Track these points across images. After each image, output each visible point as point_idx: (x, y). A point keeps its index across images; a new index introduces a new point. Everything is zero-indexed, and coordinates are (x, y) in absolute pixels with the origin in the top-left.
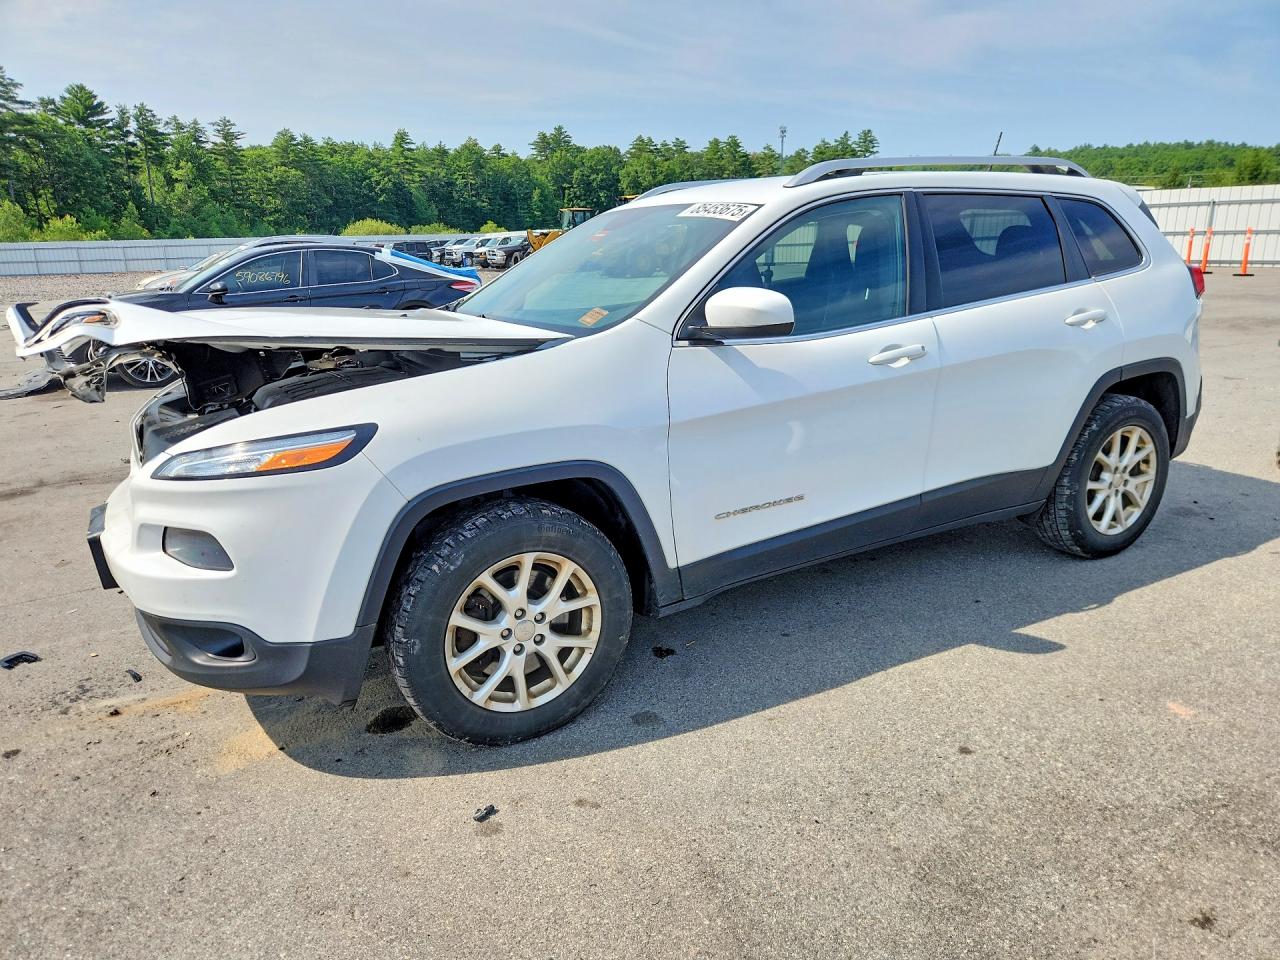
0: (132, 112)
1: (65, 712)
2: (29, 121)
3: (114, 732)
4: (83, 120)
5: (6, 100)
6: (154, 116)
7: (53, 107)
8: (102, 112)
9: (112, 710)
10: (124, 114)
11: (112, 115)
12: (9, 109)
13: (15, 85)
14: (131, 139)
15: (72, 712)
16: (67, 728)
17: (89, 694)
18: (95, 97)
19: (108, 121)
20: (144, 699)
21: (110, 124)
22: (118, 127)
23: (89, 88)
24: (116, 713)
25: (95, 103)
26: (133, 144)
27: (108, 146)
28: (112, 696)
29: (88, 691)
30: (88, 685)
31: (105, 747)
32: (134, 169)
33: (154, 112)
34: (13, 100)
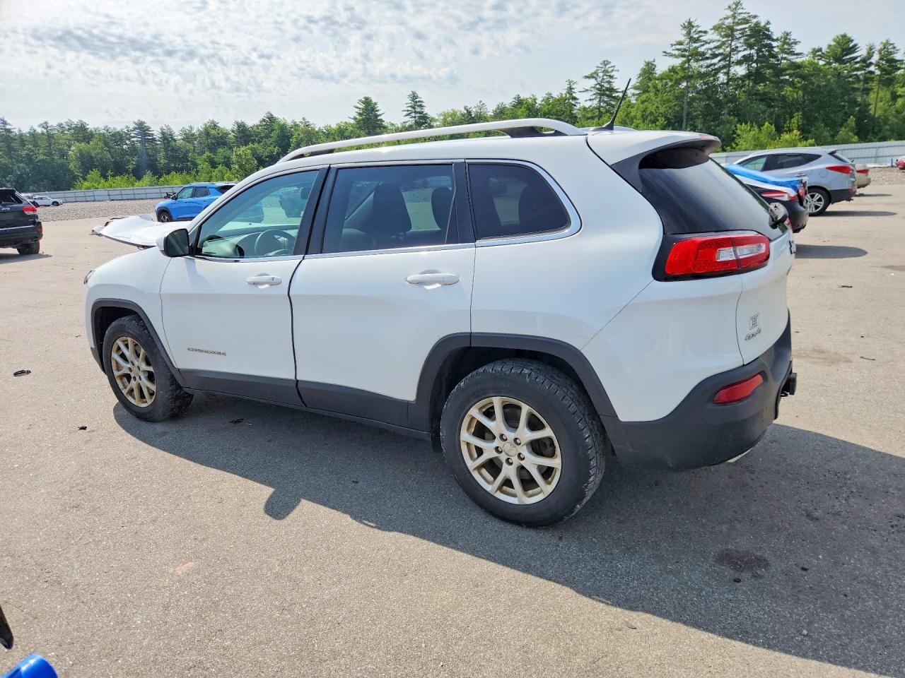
0: (878, 47)
2: (798, 66)
4: (839, 60)
5: (788, 54)
6: (894, 48)
7: (820, 53)
8: (854, 52)
10: (871, 50)
11: (862, 52)
12: (788, 60)
13: (796, 43)
14: (872, 68)
18: (852, 41)
19: (856, 58)
21: (858, 59)
22: (864, 61)
23: (849, 35)
25: (851, 45)
26: (872, 73)
27: (851, 76)
32: (867, 91)
33: (895, 45)
34: (792, 53)
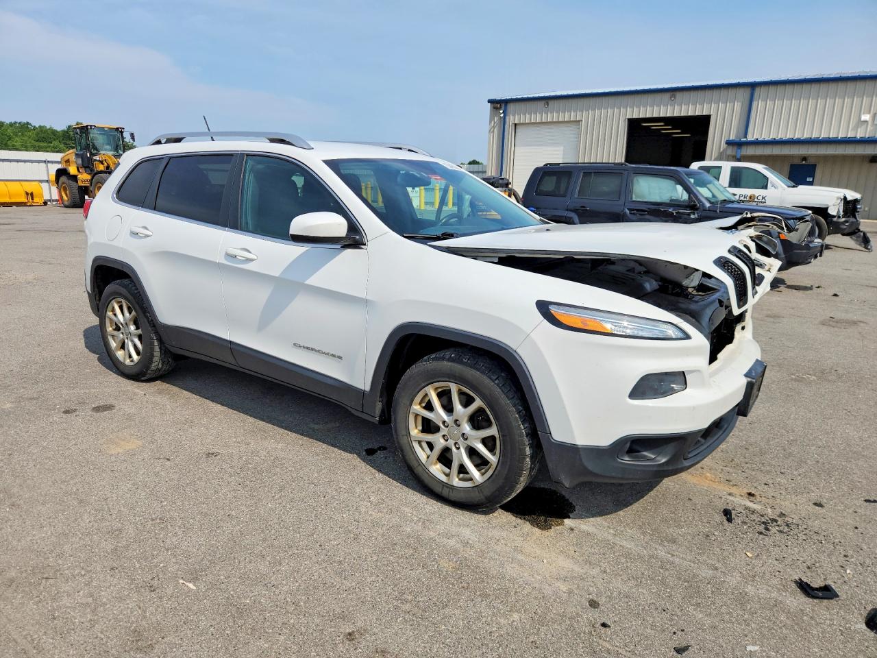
1: (782, 515)
3: (755, 485)
9: (752, 498)
15: (778, 512)
16: (782, 503)
17: (763, 519)
20: (730, 494)
24: (750, 494)
28: (747, 508)
29: (763, 523)
30: (762, 528)
31: (764, 480)
